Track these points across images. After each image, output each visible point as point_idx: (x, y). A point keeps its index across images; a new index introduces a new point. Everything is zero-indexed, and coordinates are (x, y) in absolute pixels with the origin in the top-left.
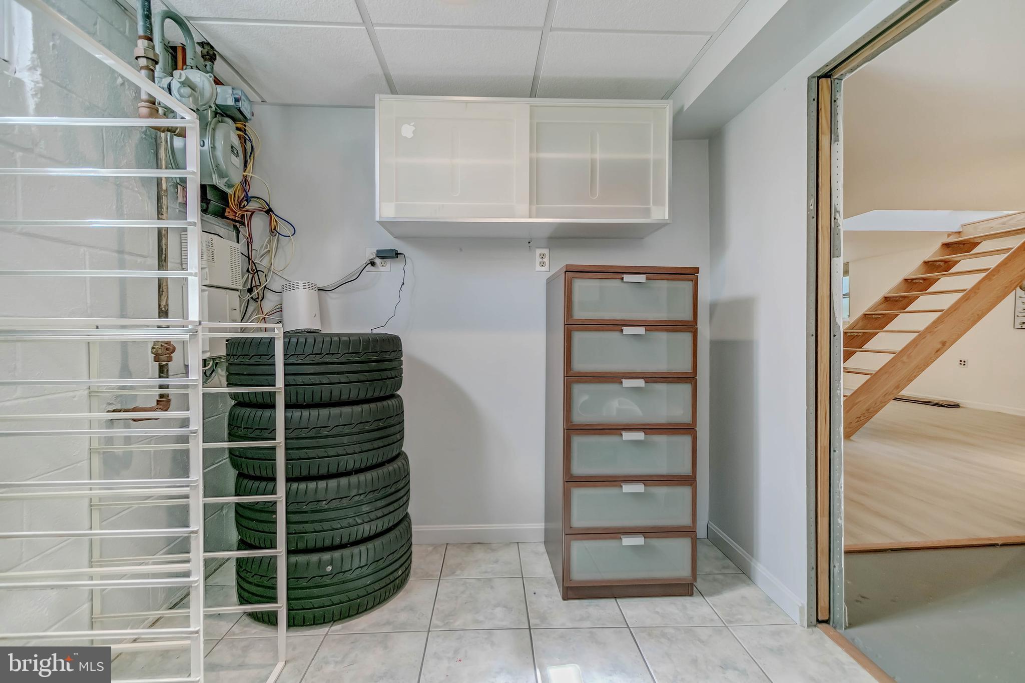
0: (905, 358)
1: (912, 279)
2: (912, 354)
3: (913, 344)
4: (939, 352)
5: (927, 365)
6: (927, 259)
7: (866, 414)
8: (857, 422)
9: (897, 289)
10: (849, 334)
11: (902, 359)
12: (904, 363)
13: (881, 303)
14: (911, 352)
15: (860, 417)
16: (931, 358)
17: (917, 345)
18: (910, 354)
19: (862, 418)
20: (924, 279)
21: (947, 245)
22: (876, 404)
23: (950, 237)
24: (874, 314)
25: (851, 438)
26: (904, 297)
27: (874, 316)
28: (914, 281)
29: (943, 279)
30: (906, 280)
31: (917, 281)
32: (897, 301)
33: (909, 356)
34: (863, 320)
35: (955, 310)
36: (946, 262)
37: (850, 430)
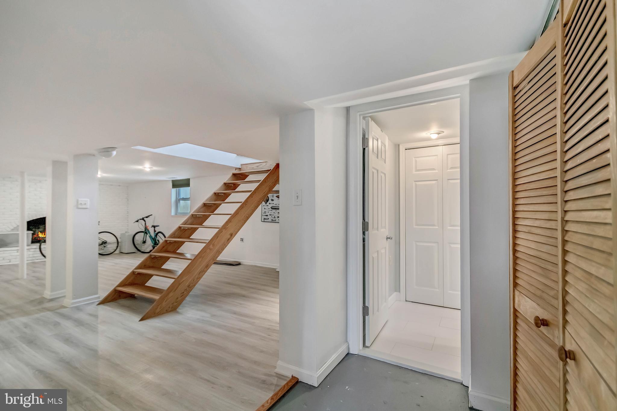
0: (211, 247)
1: (218, 193)
2: (215, 243)
3: (216, 236)
4: (229, 240)
5: (223, 249)
6: (225, 181)
7: (188, 289)
8: (182, 296)
9: (210, 199)
10: (182, 228)
11: (209, 247)
12: (210, 249)
13: (201, 208)
14: (215, 242)
15: (183, 293)
16: (225, 244)
17: (218, 237)
18: (214, 243)
19: (185, 293)
20: (224, 193)
21: (234, 175)
22: (194, 280)
23: (236, 171)
24: (198, 215)
25: (178, 310)
26: (214, 204)
27: (198, 216)
28: (219, 194)
29: (233, 195)
30: (215, 193)
31: (221, 194)
32: (210, 206)
33: (213, 245)
34: (191, 218)
35: (237, 214)
36: (234, 184)
37: (177, 303)
